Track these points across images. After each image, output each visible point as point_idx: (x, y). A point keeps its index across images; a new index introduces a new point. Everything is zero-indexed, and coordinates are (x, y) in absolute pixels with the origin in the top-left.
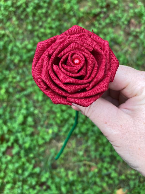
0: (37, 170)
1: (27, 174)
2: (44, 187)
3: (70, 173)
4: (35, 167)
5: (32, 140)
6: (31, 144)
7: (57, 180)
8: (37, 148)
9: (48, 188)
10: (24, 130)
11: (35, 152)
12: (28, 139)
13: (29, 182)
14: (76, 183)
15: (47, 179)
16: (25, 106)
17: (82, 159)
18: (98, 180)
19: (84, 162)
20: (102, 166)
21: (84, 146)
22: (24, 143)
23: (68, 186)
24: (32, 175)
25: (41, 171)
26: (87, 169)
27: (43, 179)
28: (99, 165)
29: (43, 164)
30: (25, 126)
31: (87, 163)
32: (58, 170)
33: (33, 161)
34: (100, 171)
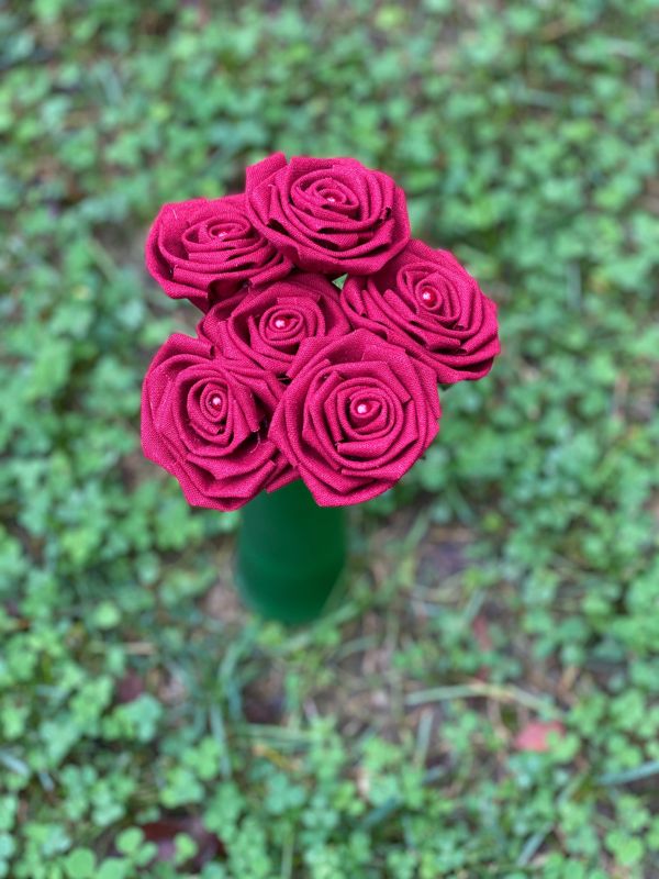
0: (140, 717)
1: (59, 737)
2: (185, 847)
3: (376, 751)
4: (120, 697)
5: (119, 516)
6: (104, 541)
7: (281, 796)
8: (149, 572)
9: (215, 849)
10: (62, 442)
11: (132, 600)
12: (91, 504)
13: (74, 808)
14: (415, 831)
15: (210, 788)
16: (84, 294)
17: (466, 661)
18: (573, 815)
19: (477, 688)
20: (606, 720)
21: (476, 579)
22: (60, 527)
23: (360, 844)
24: (94, 751)
25: (165, 729)
26: (500, 736)
27: (179, 789)
28: (584, 716)
29: (182, 680)
30: (73, 421)
31: (496, 691)
32: (291, 731)
33: (116, 657)
34: (590, 754)
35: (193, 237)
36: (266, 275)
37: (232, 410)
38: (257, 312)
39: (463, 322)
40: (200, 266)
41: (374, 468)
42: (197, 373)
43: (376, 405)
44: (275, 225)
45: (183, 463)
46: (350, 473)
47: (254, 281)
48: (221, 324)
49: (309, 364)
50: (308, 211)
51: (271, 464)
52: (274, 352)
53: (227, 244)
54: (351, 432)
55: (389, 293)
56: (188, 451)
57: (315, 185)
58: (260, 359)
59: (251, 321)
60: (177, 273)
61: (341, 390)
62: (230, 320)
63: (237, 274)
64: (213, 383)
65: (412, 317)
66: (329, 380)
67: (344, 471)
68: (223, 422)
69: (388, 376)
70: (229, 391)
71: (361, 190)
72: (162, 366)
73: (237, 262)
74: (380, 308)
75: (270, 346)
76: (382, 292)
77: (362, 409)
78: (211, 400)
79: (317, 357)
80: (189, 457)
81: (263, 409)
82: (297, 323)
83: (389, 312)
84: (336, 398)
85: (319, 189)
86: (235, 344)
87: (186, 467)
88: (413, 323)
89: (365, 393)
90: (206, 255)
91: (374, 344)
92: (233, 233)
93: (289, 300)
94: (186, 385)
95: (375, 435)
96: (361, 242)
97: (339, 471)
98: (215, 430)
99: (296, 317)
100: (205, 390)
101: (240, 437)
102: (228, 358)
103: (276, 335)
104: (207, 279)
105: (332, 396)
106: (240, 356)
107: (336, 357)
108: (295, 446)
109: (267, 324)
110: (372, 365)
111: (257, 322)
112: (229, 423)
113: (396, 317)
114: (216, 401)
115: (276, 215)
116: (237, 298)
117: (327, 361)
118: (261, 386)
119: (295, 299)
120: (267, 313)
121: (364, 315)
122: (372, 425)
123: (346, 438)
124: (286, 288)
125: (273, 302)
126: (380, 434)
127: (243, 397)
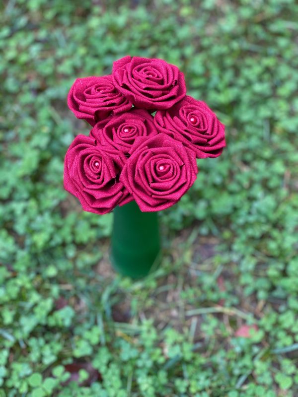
0: (65, 316)
1: (28, 324)
2: (83, 375)
3: (171, 335)
4: (56, 307)
5: (58, 228)
6: (51, 238)
7: (127, 352)
8: (71, 252)
9: (97, 377)
10: (34, 195)
11: (63, 265)
12: (46, 222)
13: (34, 356)
14: (188, 371)
15: (96, 348)
16: (46, 130)
17: (213, 296)
18: (261, 366)
19: (218, 309)
20: (277, 324)
21: (219, 260)
22: (33, 232)
23: (162, 376)
24: (44, 331)
25: (76, 322)
26: (229, 331)
27: (82, 349)
28: (267, 322)
29: (85, 301)
30: (39, 186)
31: (227, 310)
32: (133, 326)
33: (55, 290)
34: (269, 339)
35: (89, 92)
36: (120, 109)
37: (104, 168)
38: (116, 126)
39: (209, 132)
40: (91, 104)
41: (167, 195)
42: (88, 151)
43: (168, 166)
44: (125, 86)
45: (81, 192)
46: (156, 197)
47: (115, 111)
48: (100, 130)
49: (139, 148)
50: (140, 80)
51: (121, 193)
52: (123, 143)
53: (103, 95)
54: (157, 178)
55: (175, 118)
56: (84, 187)
57: (143, 69)
58: (117, 146)
59: (113, 130)
60: (81, 107)
61: (152, 160)
62: (104, 129)
63: (107, 108)
64: (96, 156)
65: (185, 128)
66: (147, 155)
67: (153, 196)
68: (99, 174)
69: (174, 154)
70: (103, 160)
71: (164, 72)
72: (73, 149)
73: (107, 103)
74: (171, 124)
75: (121, 140)
76: (172, 117)
77: (162, 168)
78: (94, 164)
79: (142, 145)
80: (84, 189)
81: (117, 168)
82: (134, 131)
83: (175, 126)
84: (150, 163)
85: (145, 71)
86: (106, 139)
87: (83, 194)
88: (186, 131)
89: (163, 161)
90: (94, 100)
91: (168, 140)
92: (107, 90)
93: (131, 120)
94: (84, 157)
95: (167, 180)
96: (163, 94)
97: (151, 196)
98: (96, 177)
99: (134, 128)
100: (92, 159)
101: (107, 180)
102: (103, 146)
103: (124, 136)
104: (94, 110)
105: (148, 162)
106: (108, 145)
107: (151, 145)
108: (132, 184)
109: (120, 131)
110: (167, 149)
111: (116, 130)
112: (102, 174)
113: (179, 128)
114: (97, 164)
115: (125, 82)
116: (108, 119)
117: (147, 147)
118: (117, 158)
119: (134, 120)
120: (120, 126)
121: (164, 127)
122: (166, 175)
123: (154, 181)
124: (129, 115)
125: (123, 121)
126: (169, 179)
127: (109, 162)
